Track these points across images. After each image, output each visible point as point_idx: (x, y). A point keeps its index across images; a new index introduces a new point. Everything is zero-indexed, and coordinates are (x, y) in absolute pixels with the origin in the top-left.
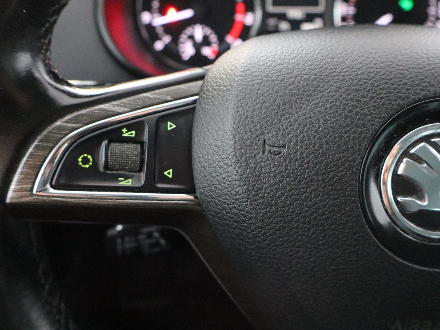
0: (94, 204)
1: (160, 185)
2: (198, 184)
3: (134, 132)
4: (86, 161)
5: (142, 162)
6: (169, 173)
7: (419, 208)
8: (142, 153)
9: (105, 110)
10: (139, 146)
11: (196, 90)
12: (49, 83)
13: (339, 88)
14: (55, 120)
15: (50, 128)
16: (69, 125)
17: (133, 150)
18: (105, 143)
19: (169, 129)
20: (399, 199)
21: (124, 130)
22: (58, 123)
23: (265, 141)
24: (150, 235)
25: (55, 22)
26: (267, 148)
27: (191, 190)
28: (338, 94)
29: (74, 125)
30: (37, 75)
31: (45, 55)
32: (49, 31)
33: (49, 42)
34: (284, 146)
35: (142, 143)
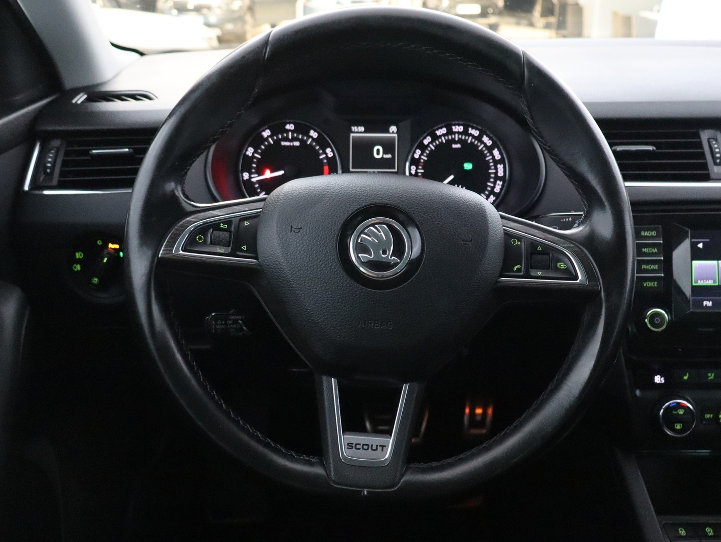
0: (204, 261)
1: (239, 253)
2: (260, 254)
3: (226, 226)
4: (200, 238)
5: (230, 242)
6: (244, 248)
7: (369, 260)
8: (230, 237)
9: (212, 214)
10: (229, 233)
11: (262, 206)
12: (183, 200)
13: (330, 200)
14: (187, 217)
15: (183, 221)
16: (193, 220)
17: (225, 235)
18: (211, 230)
19: (246, 225)
20: (360, 255)
21: (222, 224)
22: (188, 219)
23: (292, 226)
24: (236, 321)
25: (189, 169)
26: (293, 229)
27: (256, 258)
28: (329, 203)
29: (195, 220)
30: (177, 193)
31: (183, 185)
32: (186, 173)
33: (185, 179)
34: (301, 228)
35: (231, 232)
